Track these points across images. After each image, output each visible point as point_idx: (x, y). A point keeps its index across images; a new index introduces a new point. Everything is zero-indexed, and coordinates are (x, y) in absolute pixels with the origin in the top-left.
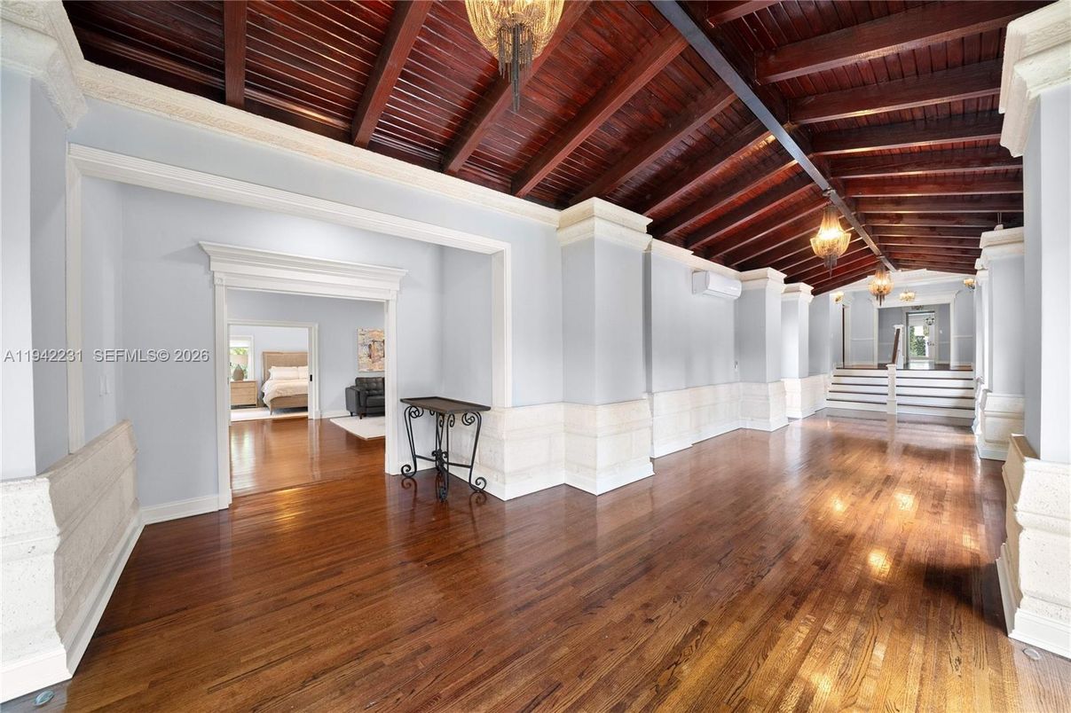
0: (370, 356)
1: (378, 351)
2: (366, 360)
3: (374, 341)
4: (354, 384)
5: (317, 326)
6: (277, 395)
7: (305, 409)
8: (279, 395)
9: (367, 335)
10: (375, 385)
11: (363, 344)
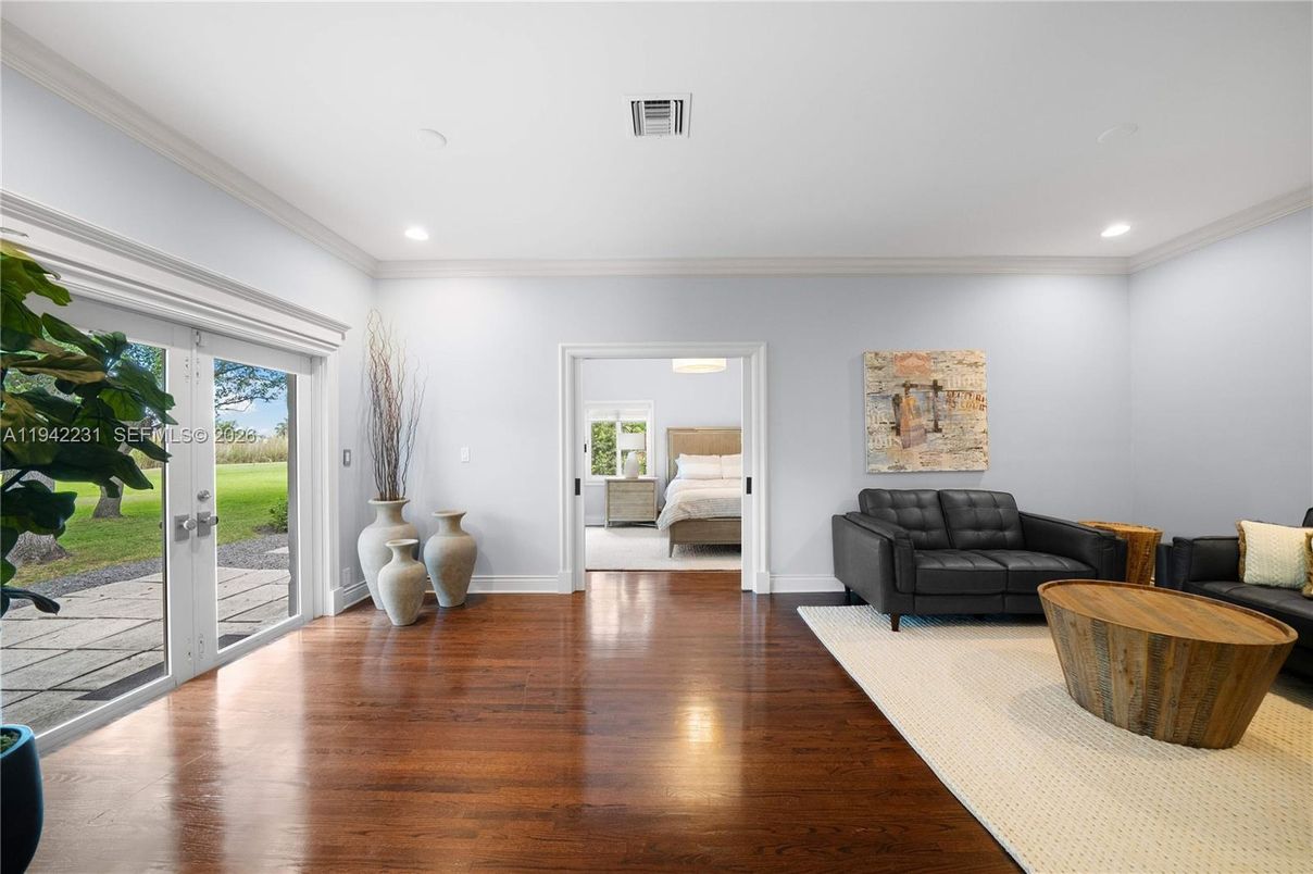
0: (897, 429)
1: (919, 415)
2: (886, 439)
3: (907, 387)
4: (856, 508)
5: (763, 349)
6: (682, 516)
7: (735, 549)
8: (685, 516)
9: (893, 369)
10: (916, 512)
11: (880, 395)
